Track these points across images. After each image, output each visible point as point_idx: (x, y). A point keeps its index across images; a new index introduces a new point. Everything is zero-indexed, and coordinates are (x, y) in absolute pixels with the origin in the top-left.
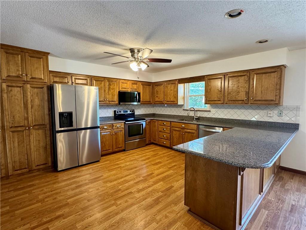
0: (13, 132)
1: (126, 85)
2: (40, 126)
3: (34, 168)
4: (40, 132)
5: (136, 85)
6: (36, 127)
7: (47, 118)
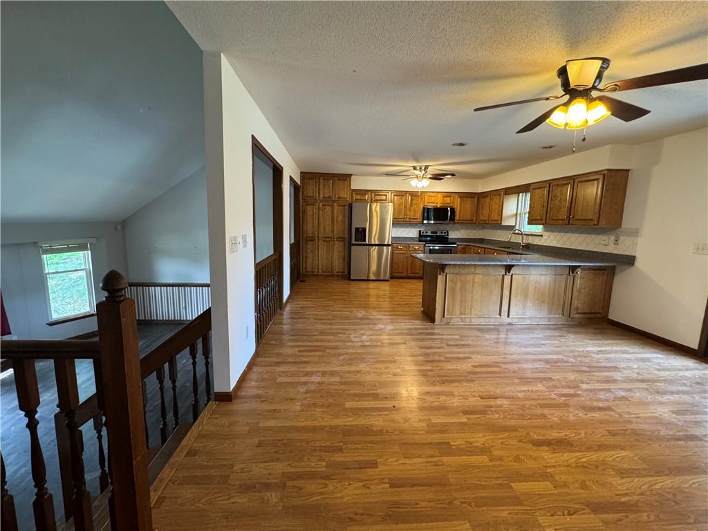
0: (324, 241)
1: (434, 198)
2: (342, 239)
3: (335, 273)
4: (341, 243)
5: (449, 199)
6: (339, 239)
7: (346, 232)
